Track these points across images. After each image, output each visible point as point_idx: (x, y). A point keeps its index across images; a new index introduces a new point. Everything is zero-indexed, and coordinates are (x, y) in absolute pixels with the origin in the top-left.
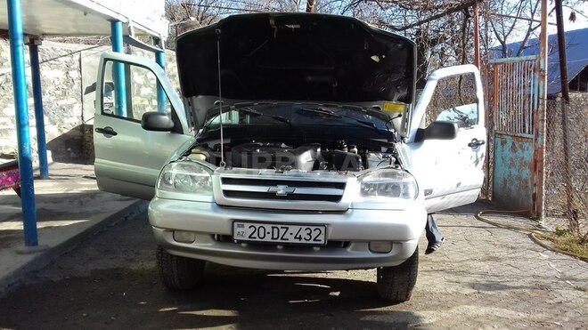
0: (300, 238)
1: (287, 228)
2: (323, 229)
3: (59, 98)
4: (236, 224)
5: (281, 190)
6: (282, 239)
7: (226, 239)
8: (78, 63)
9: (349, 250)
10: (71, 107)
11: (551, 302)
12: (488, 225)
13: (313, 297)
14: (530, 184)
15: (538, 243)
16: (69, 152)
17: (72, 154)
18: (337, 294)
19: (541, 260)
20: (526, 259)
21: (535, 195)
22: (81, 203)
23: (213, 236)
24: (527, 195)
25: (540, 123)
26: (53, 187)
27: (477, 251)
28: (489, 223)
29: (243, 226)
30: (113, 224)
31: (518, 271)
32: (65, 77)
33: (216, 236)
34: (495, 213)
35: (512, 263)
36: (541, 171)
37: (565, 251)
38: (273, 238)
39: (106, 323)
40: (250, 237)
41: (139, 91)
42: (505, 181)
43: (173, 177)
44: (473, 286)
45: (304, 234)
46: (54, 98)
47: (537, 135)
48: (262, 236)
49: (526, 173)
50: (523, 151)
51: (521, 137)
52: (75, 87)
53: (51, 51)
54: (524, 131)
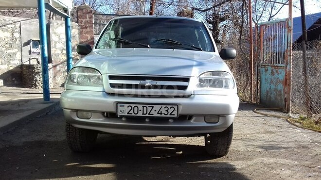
0: (161, 114)
1: (153, 107)
2: (176, 107)
3: (7, 49)
4: (119, 105)
5: (148, 83)
6: (149, 114)
7: (112, 115)
8: (19, 29)
9: (192, 121)
10: (15, 54)
11: (311, 155)
12: (261, 115)
13: (166, 155)
14: (282, 93)
15: (292, 124)
16: (14, 81)
17: (16, 82)
18: (181, 152)
19: (297, 133)
20: (288, 132)
21: (286, 98)
22: (19, 105)
23: (103, 113)
24: (281, 99)
25: (289, 57)
26: (2, 98)
27: (259, 128)
28: (262, 114)
29: (123, 106)
30: (39, 116)
31: (286, 139)
32: (11, 37)
33: (105, 114)
34: (263, 109)
35: (281, 134)
36: (289, 85)
37: (308, 128)
38: (143, 114)
39: (32, 173)
40: (128, 113)
41: (55, 45)
42: (267, 92)
43: (77, 77)
44: (262, 147)
45: (164, 110)
46: (5, 49)
47: (287, 64)
48: (136, 112)
49: (280, 87)
50: (278, 74)
51: (277, 66)
52: (17, 43)
53: (3, 21)
54: (279, 63)
